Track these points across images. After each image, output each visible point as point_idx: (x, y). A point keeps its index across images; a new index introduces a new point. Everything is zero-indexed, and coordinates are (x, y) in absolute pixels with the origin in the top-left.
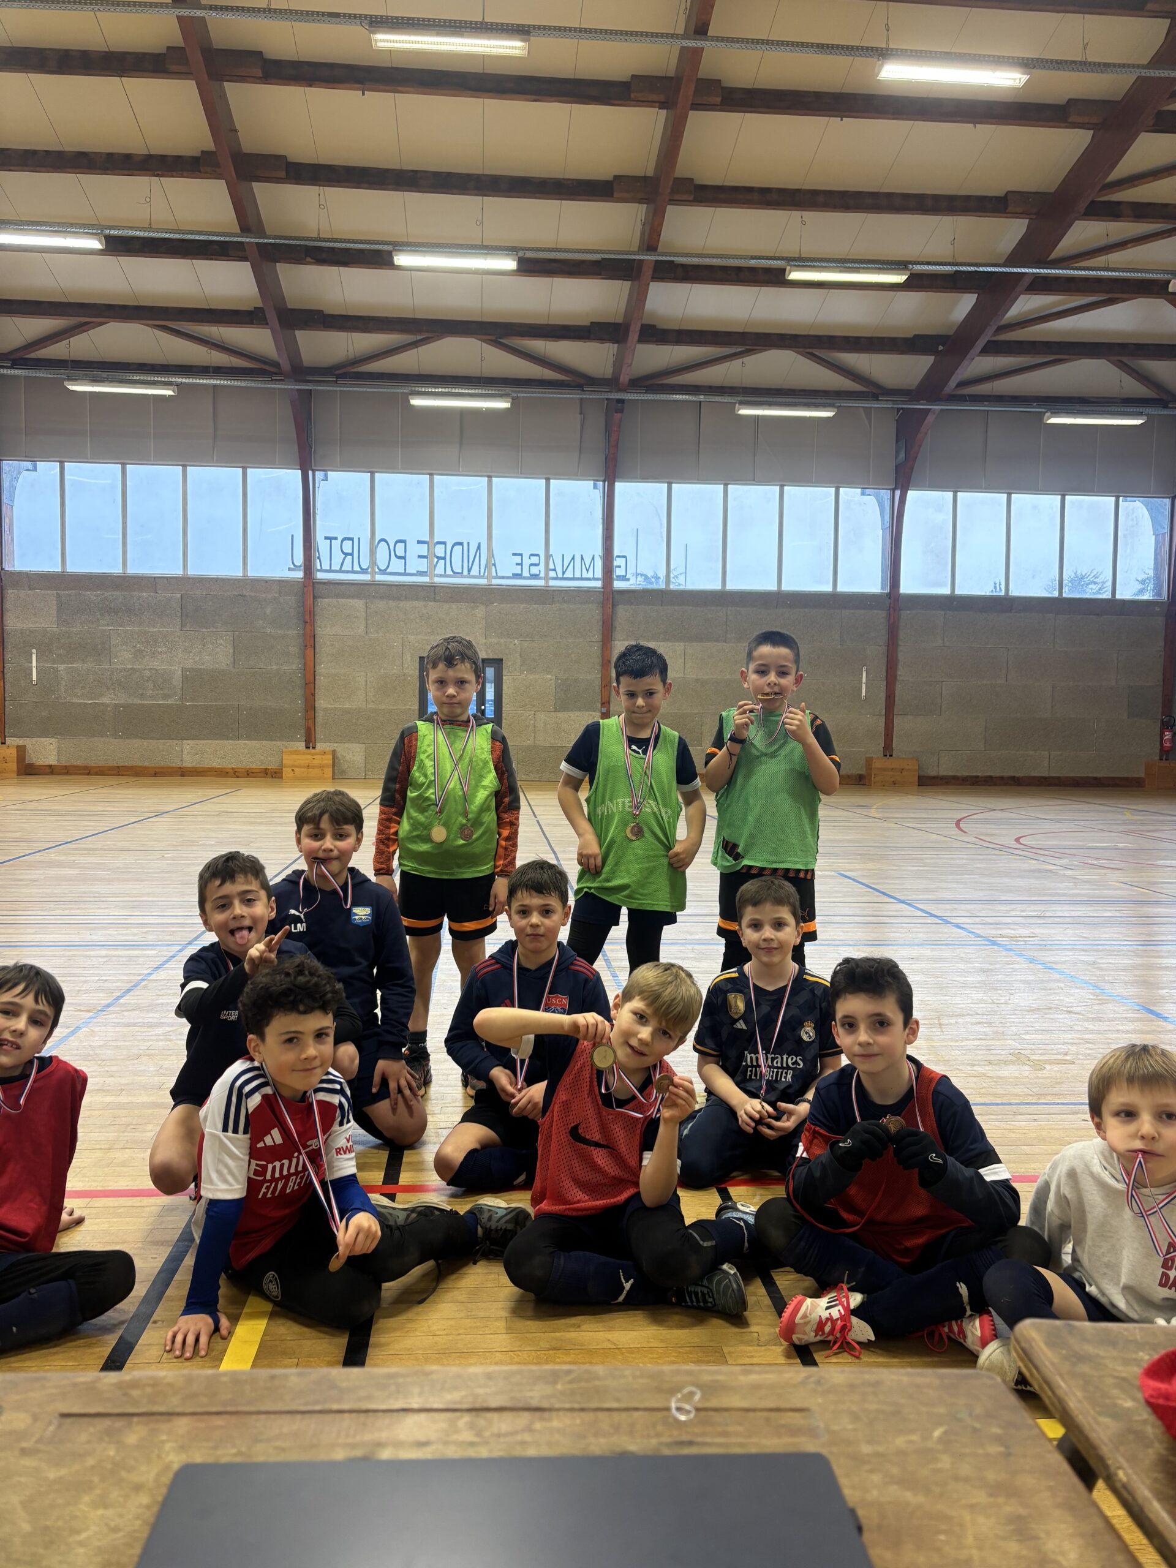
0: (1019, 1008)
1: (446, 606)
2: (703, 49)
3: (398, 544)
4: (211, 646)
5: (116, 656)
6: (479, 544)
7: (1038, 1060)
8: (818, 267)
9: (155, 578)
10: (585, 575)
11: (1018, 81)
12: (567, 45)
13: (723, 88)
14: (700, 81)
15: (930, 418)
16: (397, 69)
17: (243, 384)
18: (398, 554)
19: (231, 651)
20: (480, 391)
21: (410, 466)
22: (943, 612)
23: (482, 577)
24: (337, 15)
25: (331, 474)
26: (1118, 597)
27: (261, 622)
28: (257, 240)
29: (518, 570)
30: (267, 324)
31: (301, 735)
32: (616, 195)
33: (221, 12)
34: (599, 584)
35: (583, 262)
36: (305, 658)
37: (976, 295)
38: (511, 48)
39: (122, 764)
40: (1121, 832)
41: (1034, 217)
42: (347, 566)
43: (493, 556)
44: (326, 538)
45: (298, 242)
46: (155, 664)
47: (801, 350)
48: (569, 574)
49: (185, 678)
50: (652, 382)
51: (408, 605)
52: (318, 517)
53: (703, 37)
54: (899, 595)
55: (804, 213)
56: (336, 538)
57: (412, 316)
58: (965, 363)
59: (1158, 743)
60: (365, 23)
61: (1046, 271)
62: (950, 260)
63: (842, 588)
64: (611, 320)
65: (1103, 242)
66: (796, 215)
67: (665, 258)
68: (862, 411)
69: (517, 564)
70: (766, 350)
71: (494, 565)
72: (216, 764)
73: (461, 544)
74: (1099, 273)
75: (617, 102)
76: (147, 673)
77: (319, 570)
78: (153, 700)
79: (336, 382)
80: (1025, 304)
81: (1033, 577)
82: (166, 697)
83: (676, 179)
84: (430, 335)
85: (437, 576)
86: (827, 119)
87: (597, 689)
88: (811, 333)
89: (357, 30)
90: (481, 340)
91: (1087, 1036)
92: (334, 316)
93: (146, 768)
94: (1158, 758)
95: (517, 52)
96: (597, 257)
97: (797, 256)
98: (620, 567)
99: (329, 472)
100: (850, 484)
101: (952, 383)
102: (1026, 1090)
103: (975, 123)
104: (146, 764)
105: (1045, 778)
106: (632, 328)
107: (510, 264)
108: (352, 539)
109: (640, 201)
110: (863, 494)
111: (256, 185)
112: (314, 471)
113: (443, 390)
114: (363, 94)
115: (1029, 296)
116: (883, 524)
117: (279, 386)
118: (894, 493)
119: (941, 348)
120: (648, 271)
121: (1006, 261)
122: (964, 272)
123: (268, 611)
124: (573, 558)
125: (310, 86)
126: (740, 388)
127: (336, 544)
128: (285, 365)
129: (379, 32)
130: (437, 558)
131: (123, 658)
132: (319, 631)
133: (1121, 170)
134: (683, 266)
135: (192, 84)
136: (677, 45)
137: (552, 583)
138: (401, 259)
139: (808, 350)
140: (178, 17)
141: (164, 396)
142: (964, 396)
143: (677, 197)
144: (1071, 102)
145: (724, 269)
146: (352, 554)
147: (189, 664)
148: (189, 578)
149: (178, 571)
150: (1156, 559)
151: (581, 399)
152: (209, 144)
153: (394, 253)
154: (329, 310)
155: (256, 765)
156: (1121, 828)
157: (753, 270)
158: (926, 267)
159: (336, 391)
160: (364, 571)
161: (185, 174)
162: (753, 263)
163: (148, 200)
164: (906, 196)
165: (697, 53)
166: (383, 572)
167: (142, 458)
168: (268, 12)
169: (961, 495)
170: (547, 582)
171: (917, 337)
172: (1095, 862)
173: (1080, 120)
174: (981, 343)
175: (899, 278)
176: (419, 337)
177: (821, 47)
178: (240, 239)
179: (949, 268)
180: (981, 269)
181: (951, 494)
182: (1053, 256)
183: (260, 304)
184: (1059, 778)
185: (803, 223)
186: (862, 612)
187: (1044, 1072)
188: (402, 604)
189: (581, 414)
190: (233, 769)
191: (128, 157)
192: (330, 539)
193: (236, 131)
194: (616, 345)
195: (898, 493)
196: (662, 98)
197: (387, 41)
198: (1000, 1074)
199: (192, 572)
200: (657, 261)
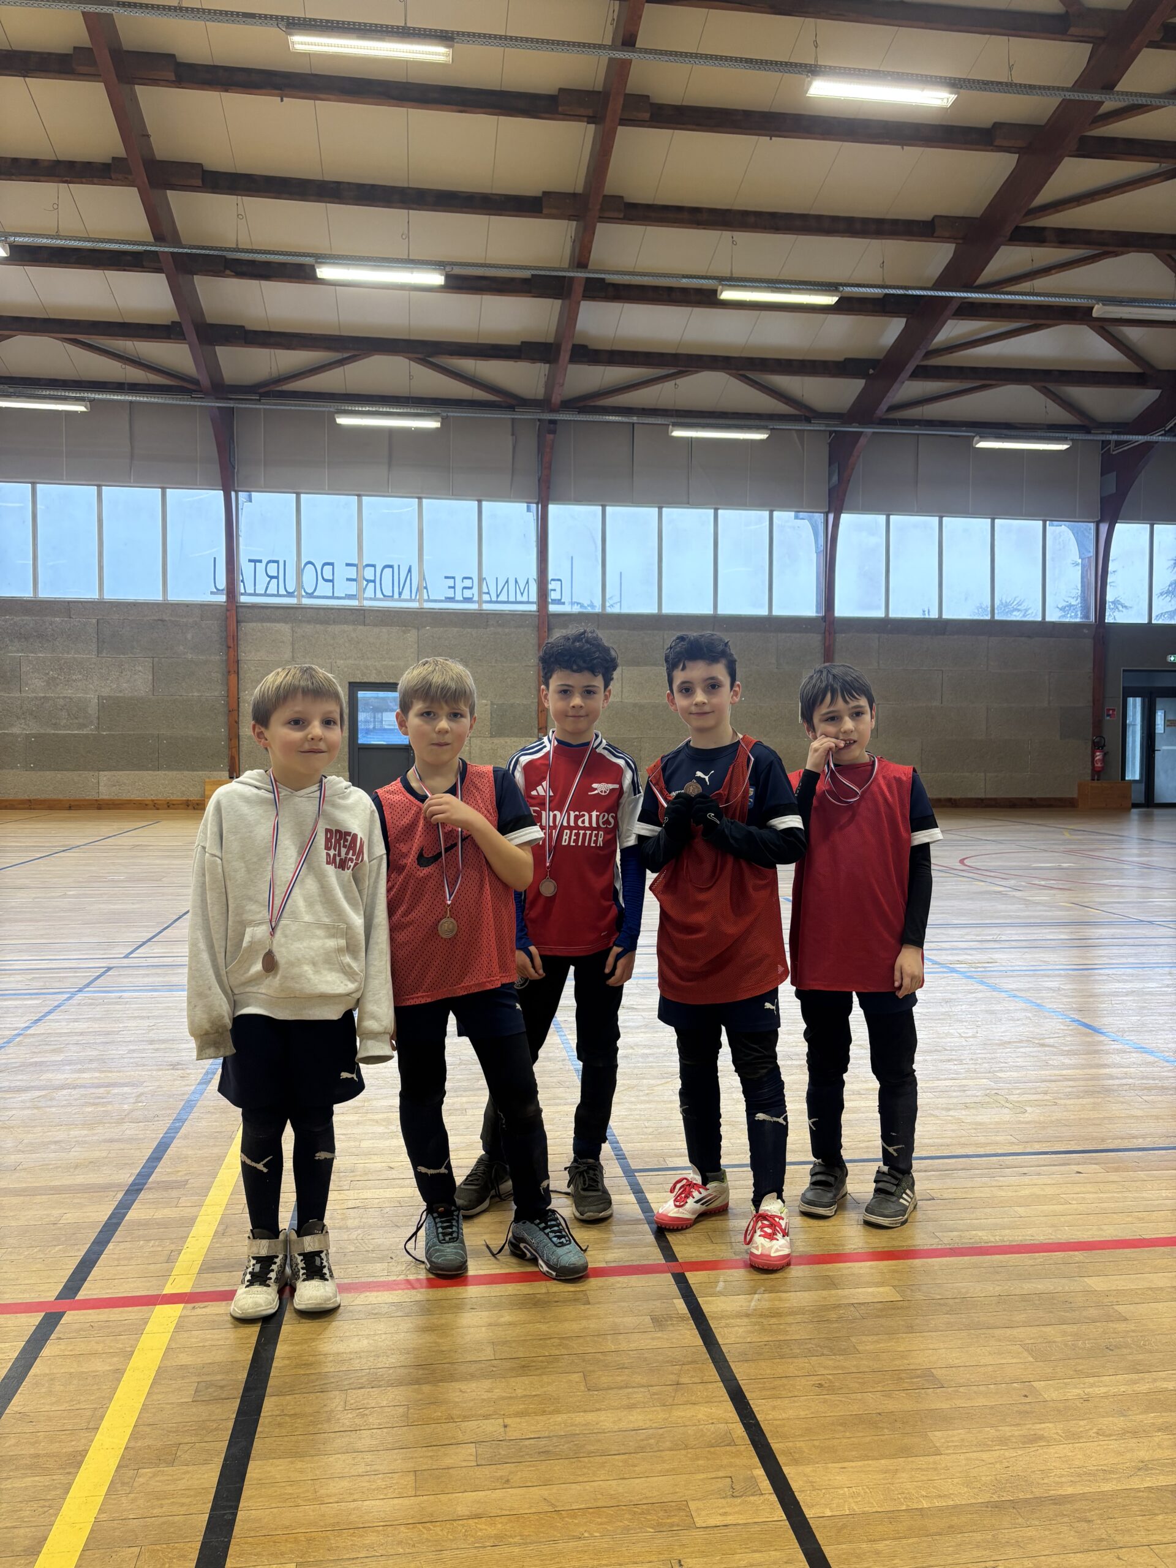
0: (989, 1042)
1: (376, 630)
2: (630, 62)
3: (326, 567)
4: (129, 673)
5: (27, 684)
6: (410, 567)
7: (1018, 1102)
8: (750, 287)
9: (69, 602)
10: (519, 598)
11: (945, 101)
12: (494, 52)
13: (652, 104)
14: (628, 96)
15: (863, 441)
16: (316, 75)
17: (160, 401)
18: (325, 577)
19: (151, 677)
20: (409, 410)
21: (335, 488)
22: (877, 635)
23: (414, 601)
24: (252, 16)
25: (255, 495)
26: (1048, 619)
27: (181, 648)
28: (171, 250)
29: (450, 593)
30: (185, 339)
31: (224, 763)
32: (545, 211)
33: (130, 9)
34: (534, 608)
35: (512, 280)
36: (227, 684)
37: (904, 320)
38: (434, 53)
39: (34, 798)
40: (1064, 852)
41: (961, 241)
42: (272, 589)
43: (424, 579)
44: (250, 561)
45: (216, 253)
46: (69, 692)
47: (734, 372)
48: (503, 597)
49: (101, 707)
50: (583, 403)
51: (336, 629)
52: (241, 539)
53: (630, 48)
54: (834, 617)
55: (736, 234)
56: (260, 561)
57: (337, 333)
58: (896, 386)
59: (1090, 763)
60: (282, 25)
61: (973, 295)
62: (880, 283)
63: (777, 612)
64: (542, 340)
65: (1028, 268)
66: (727, 235)
67: (596, 276)
68: (795, 435)
69: (450, 587)
70: (697, 372)
71: (426, 588)
72: (135, 796)
73: (391, 567)
74: (1024, 298)
75: (543, 115)
76: (62, 702)
77: (242, 594)
78: (68, 730)
79: (260, 400)
80: (953, 330)
81: (966, 599)
82: (82, 726)
83: (605, 196)
84: (356, 353)
85: (367, 599)
86: (756, 137)
87: (534, 714)
88: (744, 355)
89: (272, 32)
90: (410, 359)
91: (1064, 1072)
92: (255, 332)
93: (60, 801)
94: (1089, 778)
95: (441, 59)
96: (527, 274)
97: (729, 275)
98: (555, 590)
99: (253, 493)
100: (784, 506)
101: (884, 407)
102: (1009, 1137)
103: (903, 145)
104: (61, 797)
105: (982, 800)
106: (563, 347)
107: (437, 279)
108: (277, 562)
109: (570, 218)
110: (796, 518)
111: (171, 194)
112: (237, 492)
113: (371, 409)
114: (282, 100)
115: (956, 321)
116: (817, 547)
117: (199, 404)
118: (827, 516)
119: (871, 371)
120: (579, 289)
121: (934, 284)
122: (893, 295)
123: (189, 636)
124: (507, 582)
125: (227, 91)
126: (672, 410)
127: (260, 567)
128: (205, 382)
129: (296, 35)
130: (367, 581)
131: (35, 686)
132: (242, 656)
133: (1045, 196)
134: (616, 286)
135: (100, 86)
136: (604, 57)
137: (486, 606)
138: (324, 272)
139: (741, 372)
140: (84, 13)
141: (77, 412)
142: (895, 420)
143: (607, 215)
144: (997, 126)
145: (655, 288)
146: (277, 577)
147: (106, 692)
148: (106, 602)
149: (94, 595)
150: (1082, 582)
151: (513, 419)
152: (120, 151)
153: (316, 266)
154: (250, 326)
155: (177, 796)
156: (1062, 848)
157: (684, 291)
158: (856, 289)
159: (260, 409)
160: (290, 594)
161: (95, 180)
162: (685, 282)
163: (55, 206)
164: (835, 219)
165: (626, 65)
166: (310, 595)
167: (54, 477)
168: (179, 10)
169: (893, 518)
170: (480, 605)
171: (848, 361)
172: (1043, 883)
173: (1006, 143)
174: (910, 367)
175: (830, 300)
176: (346, 355)
177: (750, 62)
178: (153, 249)
179: (876, 291)
180: (910, 292)
181: (884, 517)
182: (981, 280)
183: (177, 319)
184: (995, 799)
185: (734, 243)
186: (798, 635)
187: (1027, 1115)
188: (331, 628)
189: (513, 434)
190: (153, 800)
191: (34, 162)
192: (255, 561)
193: (148, 136)
194: (547, 365)
195: (831, 517)
196: (590, 112)
197: (304, 43)
198: (979, 1119)
199: (108, 596)
200: (588, 279)
